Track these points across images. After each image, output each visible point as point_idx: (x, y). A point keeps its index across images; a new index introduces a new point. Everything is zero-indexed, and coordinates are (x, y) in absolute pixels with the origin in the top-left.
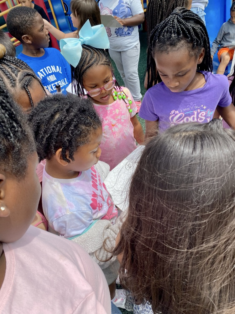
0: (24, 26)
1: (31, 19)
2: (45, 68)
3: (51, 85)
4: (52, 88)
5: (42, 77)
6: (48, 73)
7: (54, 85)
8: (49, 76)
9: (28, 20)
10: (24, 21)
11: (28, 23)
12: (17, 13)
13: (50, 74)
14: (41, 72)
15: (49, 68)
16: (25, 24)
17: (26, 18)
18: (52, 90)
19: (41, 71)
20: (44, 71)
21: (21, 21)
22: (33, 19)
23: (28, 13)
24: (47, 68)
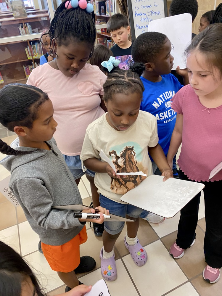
0: (149, 54)
1: (158, 46)
2: (164, 94)
3: (168, 112)
4: (167, 114)
5: (161, 103)
6: (166, 99)
7: (170, 112)
8: (167, 102)
9: (155, 47)
10: (150, 49)
11: (154, 51)
12: (145, 40)
13: (168, 100)
14: (161, 98)
15: (167, 94)
16: (151, 52)
17: (153, 45)
18: (168, 117)
19: (160, 96)
20: (163, 96)
21: (148, 48)
22: (161, 47)
23: (156, 39)
24: (166, 93)
